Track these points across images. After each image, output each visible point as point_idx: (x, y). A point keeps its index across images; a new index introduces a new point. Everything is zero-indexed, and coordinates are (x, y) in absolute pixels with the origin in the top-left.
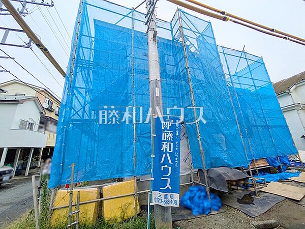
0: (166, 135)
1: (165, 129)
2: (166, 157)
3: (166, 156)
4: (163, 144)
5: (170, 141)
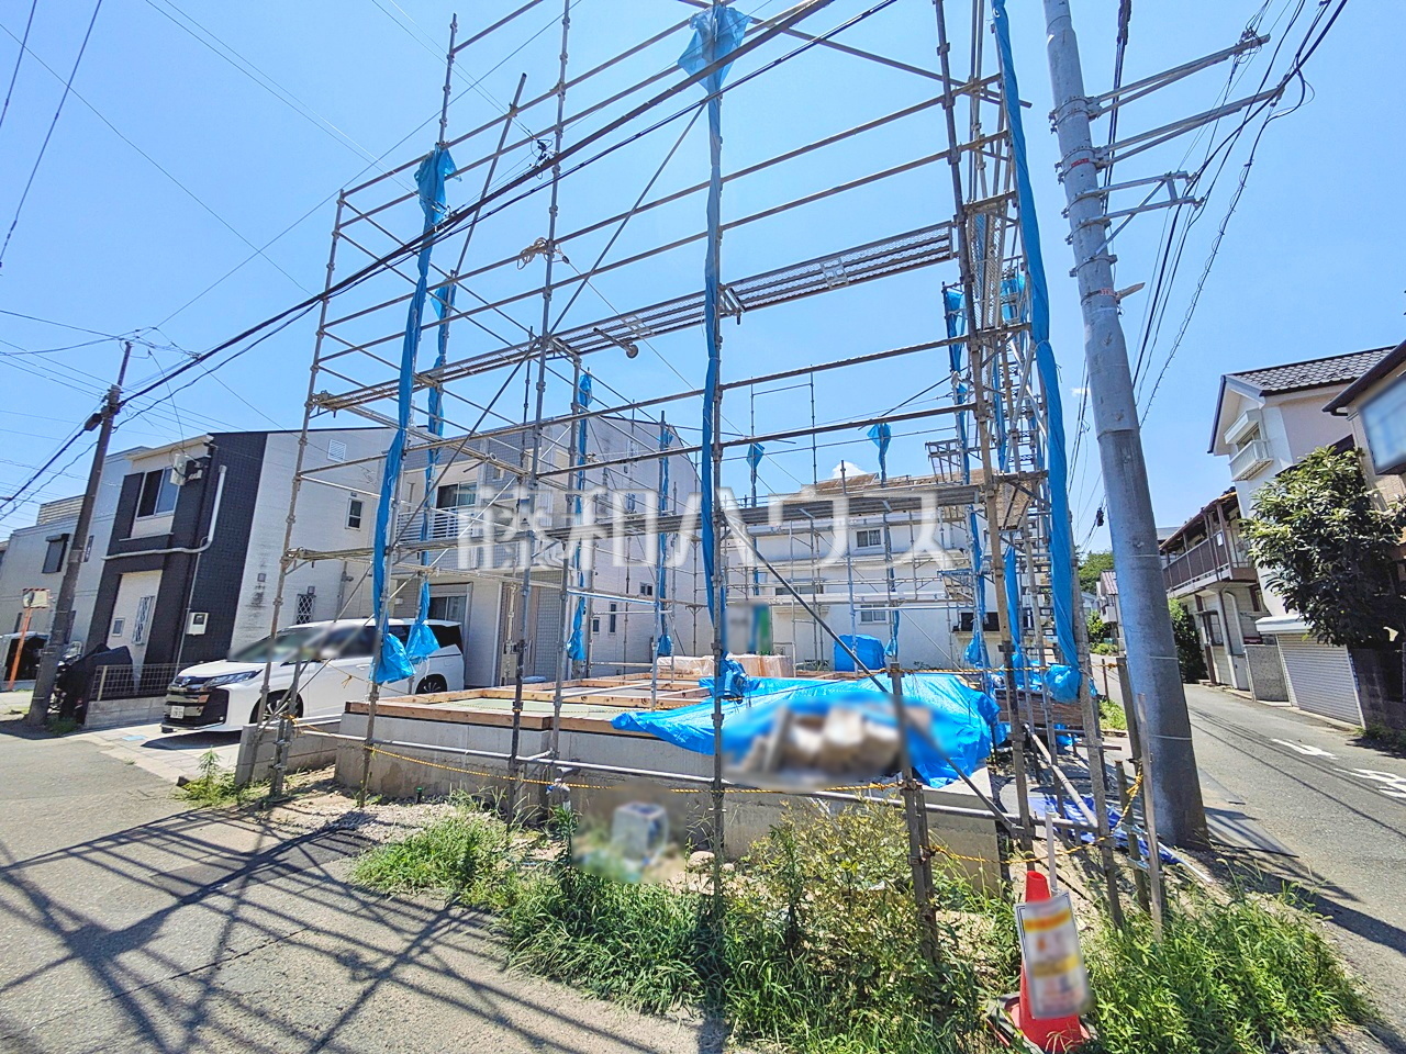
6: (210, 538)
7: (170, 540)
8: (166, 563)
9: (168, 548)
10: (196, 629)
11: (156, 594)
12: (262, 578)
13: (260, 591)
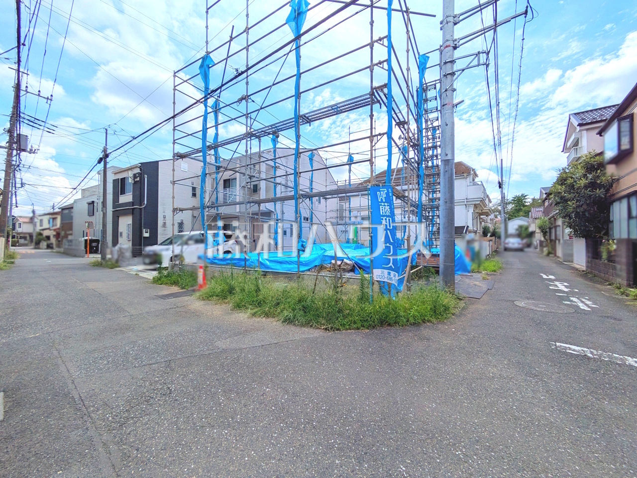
0: (383, 209)
1: (382, 201)
4: (383, 219)
5: (389, 216)
6: (146, 203)
7: (133, 204)
8: (132, 212)
9: (133, 206)
10: (146, 235)
11: (131, 223)
12: (164, 217)
13: (165, 221)
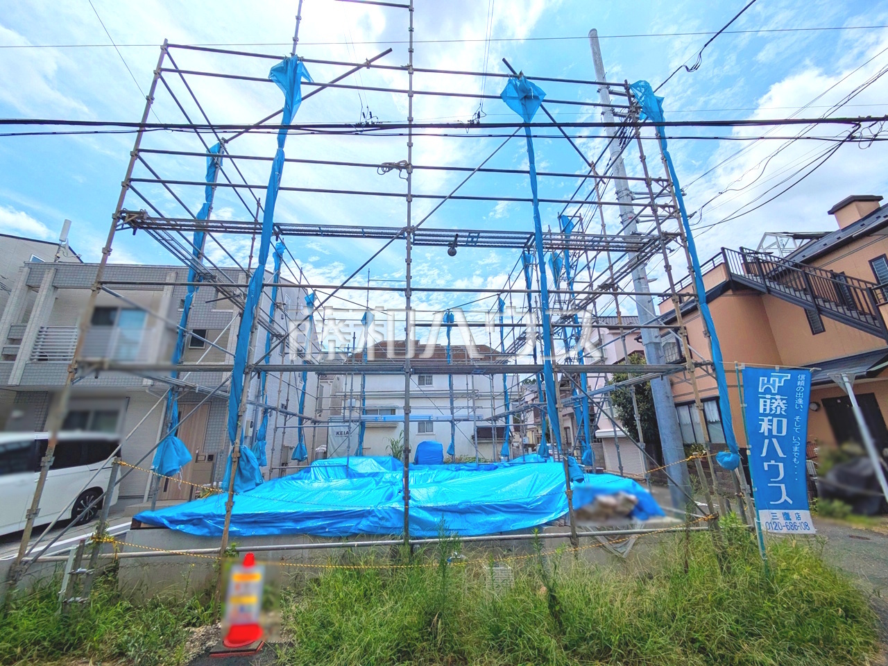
0: (768, 403)
2: (771, 447)
3: (771, 444)
5: (781, 415)
